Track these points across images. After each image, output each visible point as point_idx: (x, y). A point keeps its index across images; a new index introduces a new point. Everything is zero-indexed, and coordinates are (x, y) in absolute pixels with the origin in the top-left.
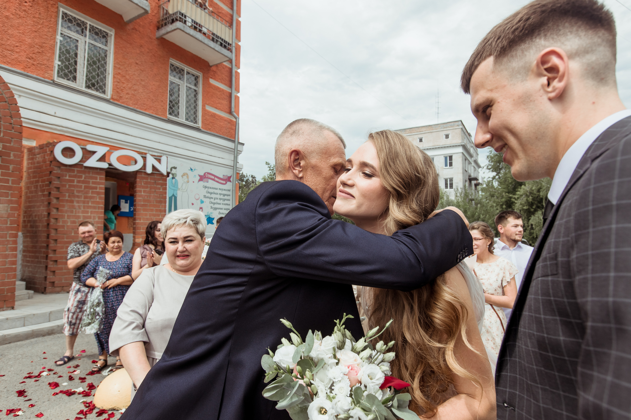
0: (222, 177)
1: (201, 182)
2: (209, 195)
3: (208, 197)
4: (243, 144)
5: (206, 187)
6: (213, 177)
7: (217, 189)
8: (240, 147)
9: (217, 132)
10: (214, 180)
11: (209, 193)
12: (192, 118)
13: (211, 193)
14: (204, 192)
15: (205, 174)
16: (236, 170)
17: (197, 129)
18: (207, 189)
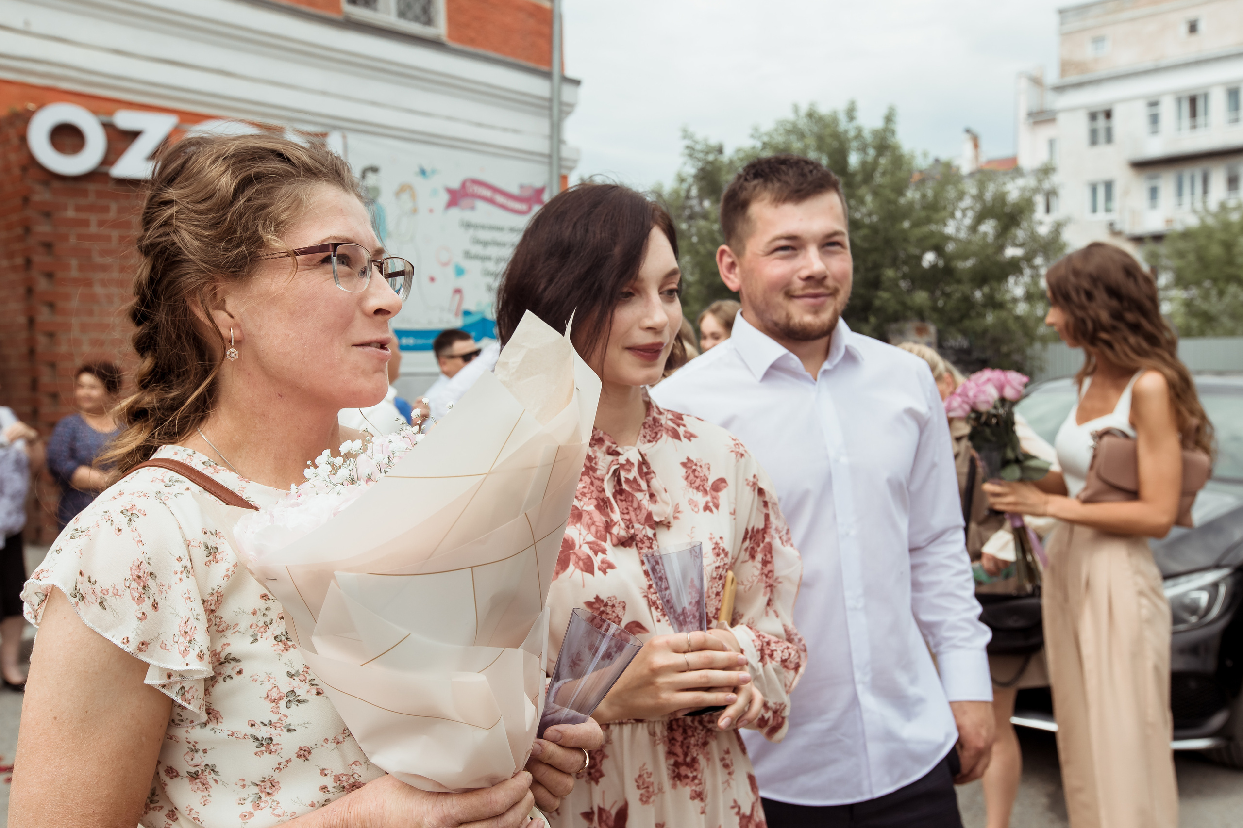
0: (514, 190)
1: (455, 212)
2: (478, 249)
3: (477, 257)
4: (577, 83)
5: (468, 225)
6: (488, 193)
7: (500, 229)
8: (567, 93)
9: (496, 50)
10: (491, 201)
11: (477, 242)
12: (417, 9)
13: (485, 244)
14: (463, 240)
15: (464, 185)
16: (560, 167)
17: (435, 44)
18: (471, 232)
